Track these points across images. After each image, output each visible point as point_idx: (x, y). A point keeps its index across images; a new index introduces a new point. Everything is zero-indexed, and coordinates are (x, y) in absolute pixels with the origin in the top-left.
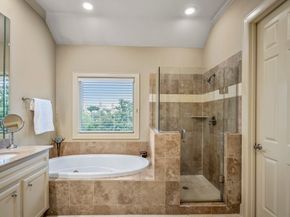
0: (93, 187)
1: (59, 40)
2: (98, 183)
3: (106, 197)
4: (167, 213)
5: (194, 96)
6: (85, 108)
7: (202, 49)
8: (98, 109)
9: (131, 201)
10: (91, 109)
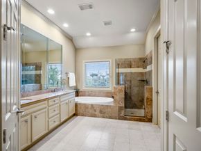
0: (90, 106)
1: (77, 47)
2: (92, 105)
3: (95, 111)
4: (119, 119)
5: (140, 69)
6: (88, 75)
7: (144, 45)
8: (97, 75)
9: (104, 113)
10: (93, 75)
